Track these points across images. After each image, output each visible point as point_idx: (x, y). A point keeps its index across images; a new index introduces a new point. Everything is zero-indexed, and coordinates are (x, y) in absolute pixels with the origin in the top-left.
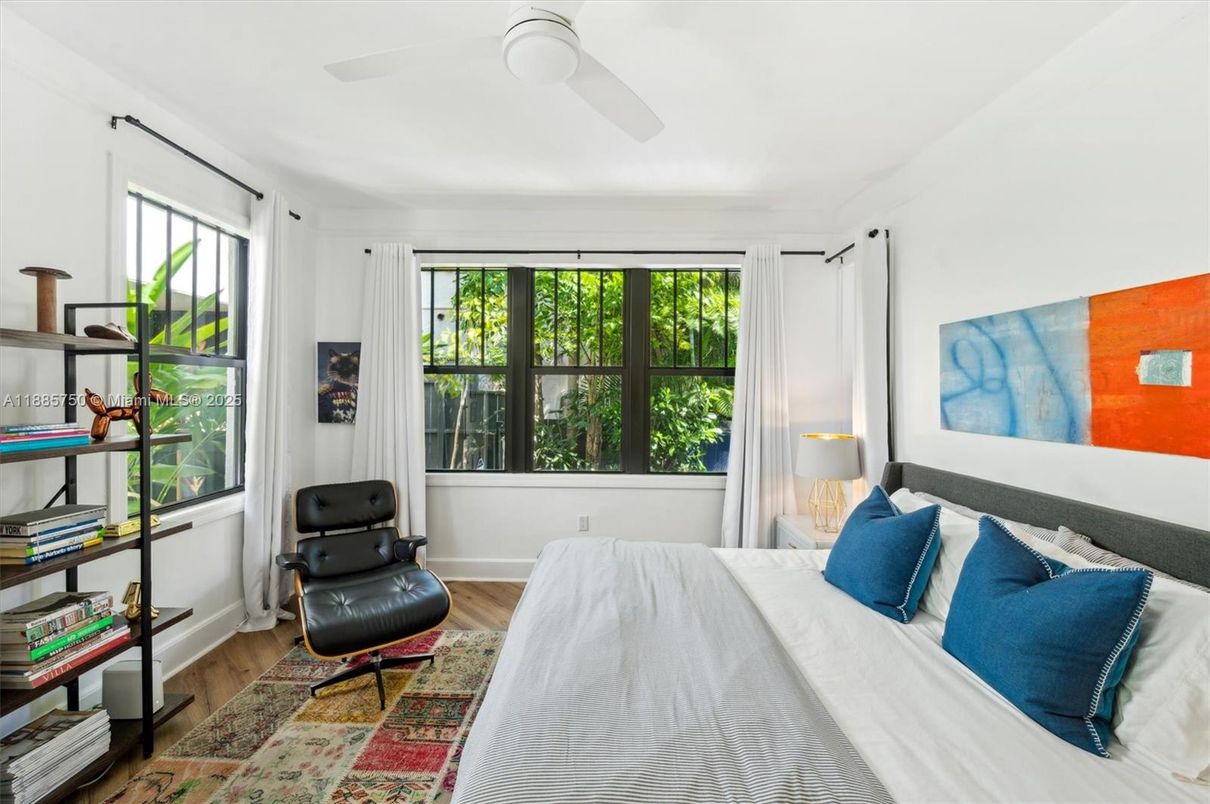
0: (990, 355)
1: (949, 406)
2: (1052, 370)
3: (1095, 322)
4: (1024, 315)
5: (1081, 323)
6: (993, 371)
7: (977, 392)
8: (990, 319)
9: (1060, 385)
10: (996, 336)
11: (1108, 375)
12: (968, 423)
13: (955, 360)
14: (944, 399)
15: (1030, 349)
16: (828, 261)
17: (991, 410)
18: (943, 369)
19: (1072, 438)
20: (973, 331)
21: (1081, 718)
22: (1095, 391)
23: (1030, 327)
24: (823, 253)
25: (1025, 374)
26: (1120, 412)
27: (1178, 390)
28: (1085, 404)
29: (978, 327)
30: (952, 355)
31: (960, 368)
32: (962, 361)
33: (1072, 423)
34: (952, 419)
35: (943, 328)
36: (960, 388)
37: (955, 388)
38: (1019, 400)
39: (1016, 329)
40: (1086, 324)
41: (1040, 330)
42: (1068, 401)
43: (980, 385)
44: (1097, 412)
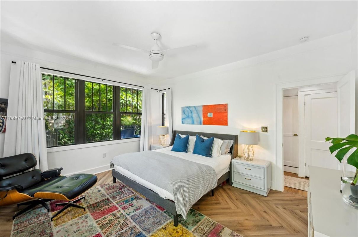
0: (190, 112)
1: (183, 120)
2: (198, 115)
3: (203, 109)
4: (195, 107)
5: (201, 109)
6: (190, 115)
7: (188, 118)
8: (190, 107)
9: (199, 117)
10: (191, 109)
11: (205, 115)
12: (186, 123)
13: (184, 113)
14: (182, 119)
15: (196, 112)
16: (157, 91)
17: (190, 121)
18: (182, 114)
19: (201, 124)
20: (187, 108)
21: (209, 155)
22: (203, 118)
23: (195, 109)
24: (157, 90)
25: (195, 115)
26: (206, 120)
27: (211, 118)
28: (202, 119)
29: (188, 108)
30: (184, 112)
31: (185, 114)
32: (185, 113)
33: (201, 122)
34: (184, 122)
35: (182, 107)
36: (185, 117)
37: (184, 117)
38: (194, 119)
39: (194, 109)
40: (202, 109)
41: (197, 109)
42: (200, 119)
43: (188, 117)
44: (204, 120)
